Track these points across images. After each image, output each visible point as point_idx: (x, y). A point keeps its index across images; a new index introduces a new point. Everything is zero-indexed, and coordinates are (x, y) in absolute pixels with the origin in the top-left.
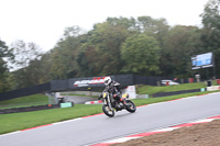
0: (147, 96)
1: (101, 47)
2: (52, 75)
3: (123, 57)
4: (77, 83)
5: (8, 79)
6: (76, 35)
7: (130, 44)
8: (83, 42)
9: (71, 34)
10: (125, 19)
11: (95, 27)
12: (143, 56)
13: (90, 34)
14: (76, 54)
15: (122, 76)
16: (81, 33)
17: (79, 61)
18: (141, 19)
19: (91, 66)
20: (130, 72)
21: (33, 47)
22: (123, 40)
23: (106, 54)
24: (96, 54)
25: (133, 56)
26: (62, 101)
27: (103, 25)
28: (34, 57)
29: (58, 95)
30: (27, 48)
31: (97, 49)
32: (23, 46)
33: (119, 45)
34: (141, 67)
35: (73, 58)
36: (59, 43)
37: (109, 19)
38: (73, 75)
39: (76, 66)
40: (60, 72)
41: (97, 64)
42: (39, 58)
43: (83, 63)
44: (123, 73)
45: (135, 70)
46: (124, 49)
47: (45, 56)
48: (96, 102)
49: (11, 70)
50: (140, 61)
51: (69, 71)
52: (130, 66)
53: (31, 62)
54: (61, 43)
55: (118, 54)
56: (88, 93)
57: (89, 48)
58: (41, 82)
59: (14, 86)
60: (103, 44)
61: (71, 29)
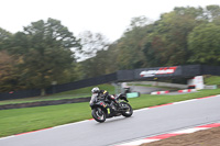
0: (214, 87)
1: (167, 37)
2: (119, 65)
3: (191, 47)
4: (143, 73)
5: (76, 69)
6: (143, 25)
7: (197, 34)
8: (149, 32)
9: (138, 24)
10: (193, 8)
11: (162, 16)
12: (211, 46)
13: (156, 24)
14: (143, 44)
15: (189, 66)
16: (147, 23)
17: (145, 51)
18: (209, 8)
19: (157, 56)
20: (197, 63)
21: (100, 37)
22: (190, 30)
23: (173, 44)
24: (163, 44)
25: (200, 46)
26: (128, 91)
27: (170, 15)
28: (100, 48)
29: (124, 85)
30: (94, 38)
31: (163, 39)
32: (91, 36)
33: (186, 34)
34: (209, 57)
35: (139, 48)
36: (125, 34)
37: (176, 9)
38: (140, 66)
39: (142, 57)
40: (126, 62)
41: (163, 54)
42: (106, 49)
43: (150, 53)
44: (189, 63)
45: (202, 60)
46: (191, 39)
47: (111, 47)
48: (162, 92)
49: (78, 61)
50: (208, 51)
51: (135, 62)
52: (197, 56)
53: (98, 52)
54: (128, 34)
55: (185, 44)
56: (154, 83)
57: (156, 38)
58: (108, 72)
59: (81, 76)
60: (170, 34)
61: (138, 19)
